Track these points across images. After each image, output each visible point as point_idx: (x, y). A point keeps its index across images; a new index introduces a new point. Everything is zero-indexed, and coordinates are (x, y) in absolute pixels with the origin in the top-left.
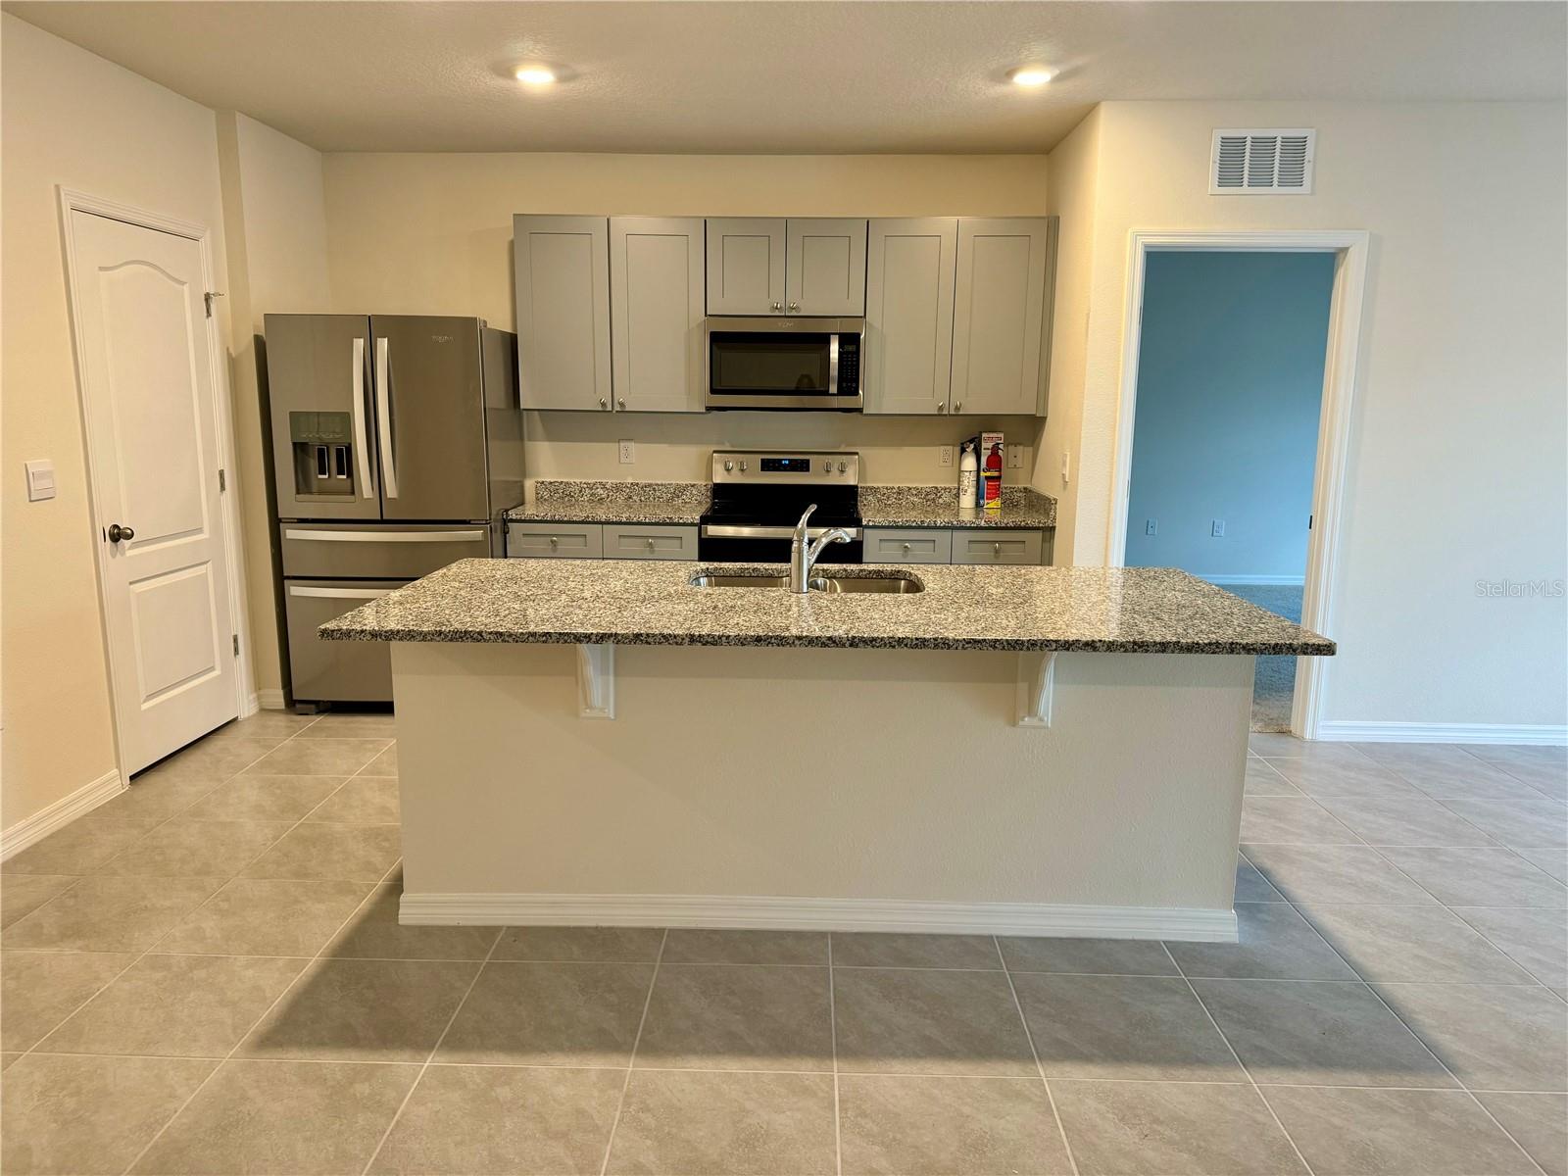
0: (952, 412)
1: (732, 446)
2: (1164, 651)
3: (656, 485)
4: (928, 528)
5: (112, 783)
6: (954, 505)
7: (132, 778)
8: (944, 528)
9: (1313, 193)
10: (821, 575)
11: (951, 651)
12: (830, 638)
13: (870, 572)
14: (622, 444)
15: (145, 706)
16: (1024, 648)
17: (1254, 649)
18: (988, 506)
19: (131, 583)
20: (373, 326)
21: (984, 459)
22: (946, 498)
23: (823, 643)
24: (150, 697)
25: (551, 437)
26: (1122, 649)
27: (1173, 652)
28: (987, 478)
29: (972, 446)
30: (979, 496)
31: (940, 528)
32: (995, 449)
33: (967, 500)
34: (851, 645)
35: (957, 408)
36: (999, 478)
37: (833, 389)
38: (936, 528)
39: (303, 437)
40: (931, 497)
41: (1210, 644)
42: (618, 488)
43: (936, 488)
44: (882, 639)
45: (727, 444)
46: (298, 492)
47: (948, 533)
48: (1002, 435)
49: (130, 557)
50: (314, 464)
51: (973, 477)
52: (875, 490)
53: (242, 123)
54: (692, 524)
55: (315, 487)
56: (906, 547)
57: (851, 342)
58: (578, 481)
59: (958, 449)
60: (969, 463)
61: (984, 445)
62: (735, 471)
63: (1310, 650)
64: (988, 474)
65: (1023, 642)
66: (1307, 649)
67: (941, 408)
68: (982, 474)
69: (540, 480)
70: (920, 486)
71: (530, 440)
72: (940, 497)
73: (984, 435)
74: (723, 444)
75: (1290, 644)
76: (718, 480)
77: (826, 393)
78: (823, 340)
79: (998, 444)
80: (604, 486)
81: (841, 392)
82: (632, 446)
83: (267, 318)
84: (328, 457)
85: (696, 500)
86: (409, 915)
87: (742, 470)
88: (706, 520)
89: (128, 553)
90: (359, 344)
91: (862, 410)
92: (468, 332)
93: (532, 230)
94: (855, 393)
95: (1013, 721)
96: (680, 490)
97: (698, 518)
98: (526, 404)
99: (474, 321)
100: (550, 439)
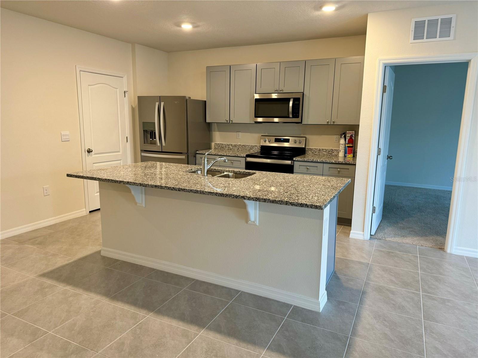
0: (332, 124)
1: (268, 134)
2: (265, 202)
3: (246, 145)
4: (315, 162)
5: (84, 212)
6: (337, 156)
7: (90, 212)
8: (320, 162)
9: (455, 39)
10: (233, 172)
11: (205, 195)
12: (173, 188)
13: (246, 172)
14: (237, 133)
15: (96, 194)
16: (225, 196)
18: (348, 156)
19: (94, 163)
20: (160, 98)
21: (347, 140)
22: (335, 153)
23: (172, 189)
26: (252, 200)
27: (268, 202)
28: (348, 146)
29: (343, 135)
30: (345, 153)
31: (319, 162)
32: (351, 136)
33: (341, 154)
34: (179, 190)
35: (334, 122)
36: (352, 147)
37: (291, 116)
38: (317, 162)
39: (146, 129)
40: (331, 153)
42: (235, 146)
43: (332, 149)
44: (186, 189)
45: (267, 133)
46: (144, 143)
47: (322, 164)
48: (354, 132)
50: (149, 136)
51: (343, 146)
53: (138, 47)
54: (243, 157)
55: (149, 142)
56: (307, 168)
57: (297, 101)
58: (225, 143)
59: (340, 136)
60: (342, 141)
61: (347, 135)
62: (267, 142)
64: (348, 145)
65: (224, 194)
67: (328, 122)
68: (346, 145)
69: (216, 143)
70: (326, 148)
71: (214, 131)
72: (333, 153)
73: (347, 132)
74: (265, 133)
76: (262, 144)
77: (289, 117)
78: (288, 100)
79: (353, 135)
80: (232, 145)
81: (293, 117)
82: (240, 133)
83: (140, 98)
84: (152, 134)
85: (256, 150)
86: (103, 253)
87: (269, 142)
88: (248, 156)
89: (93, 156)
90: (157, 104)
91: (301, 123)
92: (184, 101)
93: (211, 71)
94: (298, 117)
95: (247, 222)
96: (252, 147)
97: (245, 156)
98: (208, 121)
99: (185, 97)
100: (219, 131)
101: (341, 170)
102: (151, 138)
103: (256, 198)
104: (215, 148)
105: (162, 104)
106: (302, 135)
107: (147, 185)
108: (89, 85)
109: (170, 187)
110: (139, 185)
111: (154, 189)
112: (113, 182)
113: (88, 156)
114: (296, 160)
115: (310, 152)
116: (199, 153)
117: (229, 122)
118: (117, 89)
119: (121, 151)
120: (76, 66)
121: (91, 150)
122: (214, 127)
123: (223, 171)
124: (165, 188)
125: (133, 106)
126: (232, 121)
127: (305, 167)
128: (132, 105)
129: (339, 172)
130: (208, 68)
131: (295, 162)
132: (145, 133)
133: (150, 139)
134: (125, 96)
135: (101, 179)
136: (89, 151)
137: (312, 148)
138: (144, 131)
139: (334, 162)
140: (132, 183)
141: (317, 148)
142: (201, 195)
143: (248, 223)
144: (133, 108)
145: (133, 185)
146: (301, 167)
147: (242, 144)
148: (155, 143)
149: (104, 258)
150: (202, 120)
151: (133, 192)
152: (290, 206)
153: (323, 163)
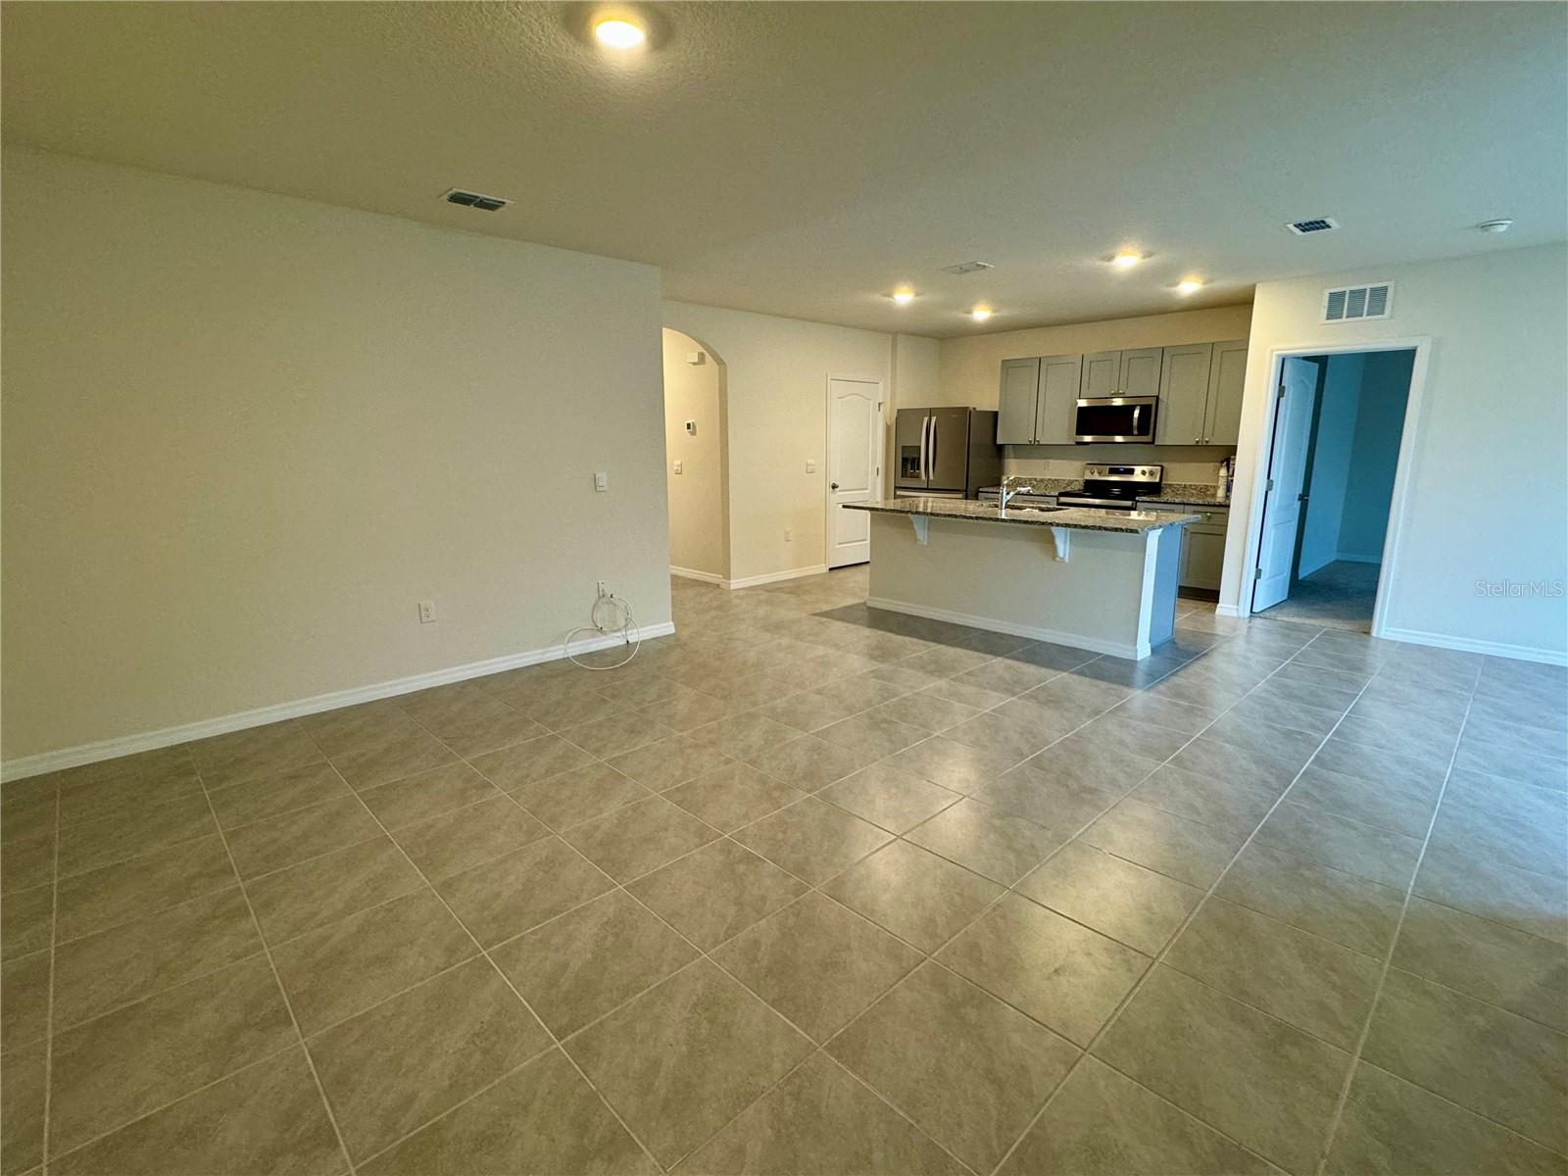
0: (1204, 444)
1: (1098, 462)
3: (1059, 480)
4: (1170, 503)
5: (824, 569)
7: (830, 569)
8: (1179, 503)
14: (1046, 460)
15: (836, 547)
20: (931, 412)
22: (1211, 491)
24: (840, 544)
25: (1016, 457)
29: (1225, 463)
33: (1222, 493)
35: (1207, 442)
37: (1135, 432)
38: (1174, 503)
39: (906, 455)
40: (1204, 490)
42: (1042, 481)
43: (1207, 485)
45: (1096, 461)
46: (902, 477)
47: (1182, 506)
49: (838, 495)
50: (909, 466)
51: (1224, 480)
52: (1171, 486)
55: (909, 475)
57: (1146, 411)
58: (1024, 477)
59: (1219, 464)
60: (1224, 472)
61: (1233, 462)
62: (1096, 474)
67: (1198, 442)
68: (1231, 478)
69: (1009, 475)
70: (1197, 484)
71: (1007, 458)
72: (1208, 491)
73: (1232, 457)
74: (1093, 460)
76: (1086, 478)
77: (1132, 435)
78: (1133, 408)
80: (1035, 479)
81: (1140, 434)
82: (1051, 461)
83: (899, 411)
84: (916, 463)
85: (1078, 487)
86: (870, 604)
87: (1099, 473)
88: (1062, 494)
89: (838, 493)
90: (926, 419)
91: (1153, 442)
92: (964, 413)
93: (1008, 366)
94: (1147, 434)
95: (1054, 559)
96: (1071, 482)
97: (1057, 494)
98: (999, 442)
99: (967, 408)
101: (1213, 515)
102: (912, 469)
103: (1066, 524)
104: (1008, 484)
105: (934, 419)
106: (1155, 461)
107: (939, 514)
108: (840, 398)
109: (966, 516)
110: (930, 514)
113: (832, 493)
114: (1140, 499)
115: (1165, 489)
116: (983, 490)
117: (1033, 443)
118: (870, 400)
119: (870, 488)
120: (827, 373)
121: (837, 486)
122: (1008, 451)
125: (889, 423)
126: (1038, 441)
128: (887, 423)
129: (1209, 517)
130: (1003, 361)
132: (904, 461)
133: (911, 471)
134: (880, 410)
135: (883, 510)
136: (834, 487)
137: (1172, 483)
138: (903, 458)
139: (1200, 502)
141: (1179, 484)
143: (1056, 560)
144: (889, 427)
147: (1053, 478)
148: (918, 477)
149: (869, 608)
150: (988, 441)
151: (915, 526)
153: (1184, 504)
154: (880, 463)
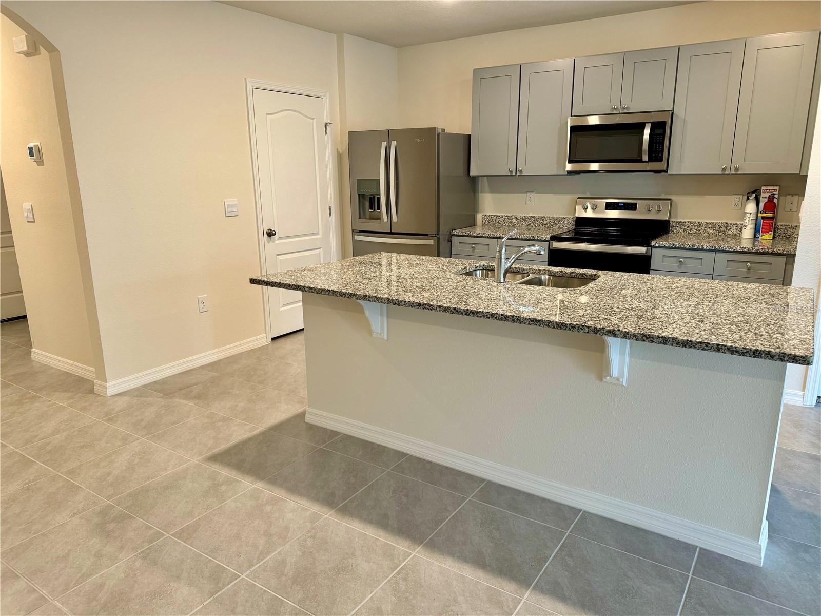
0: (733, 172)
1: (591, 195)
2: (665, 343)
3: (545, 217)
4: (698, 250)
5: (263, 340)
6: (737, 237)
7: (273, 339)
8: (709, 250)
10: (547, 273)
11: (522, 325)
12: (455, 309)
13: (577, 274)
14: (528, 194)
15: (281, 309)
16: (567, 329)
17: (737, 351)
18: (763, 237)
19: (278, 255)
20: (390, 135)
21: (762, 205)
22: (734, 230)
23: (451, 311)
24: (285, 305)
25: (493, 190)
26: (634, 338)
27: (672, 345)
28: (763, 218)
29: (754, 195)
30: (756, 230)
31: (706, 250)
32: (772, 196)
33: (748, 233)
34: (466, 314)
35: (737, 169)
36: (772, 218)
37: (645, 158)
38: (703, 250)
39: (362, 191)
40: (723, 230)
41: (701, 343)
42: (523, 219)
43: (727, 223)
44: (483, 313)
45: (588, 193)
46: (360, 218)
47: (713, 254)
48: (777, 188)
49: (277, 244)
50: (367, 204)
51: (753, 217)
52: (682, 224)
53: (347, 39)
54: (545, 241)
55: (368, 215)
56: (681, 261)
57: (660, 129)
58: (503, 215)
59: (745, 197)
60: (751, 207)
61: (762, 195)
62: (589, 209)
63: (786, 358)
64: (764, 215)
65: (566, 325)
66: (784, 357)
67: (724, 169)
68: (760, 215)
69: (485, 214)
70: (714, 221)
71: (481, 192)
72: (729, 230)
73: (763, 188)
74: (586, 193)
75: (769, 352)
76: (577, 215)
77: (641, 161)
78: (641, 126)
79: (774, 194)
80: (516, 218)
81: (651, 159)
82: (533, 194)
83: (350, 133)
84: (374, 201)
85: (566, 227)
86: (309, 419)
87: (594, 209)
88: (554, 238)
89: (277, 242)
90: (384, 144)
91: (666, 171)
92: (431, 136)
93: (481, 76)
94: (661, 160)
95: (601, 378)
96: (557, 221)
97: (548, 237)
98: (471, 174)
99: (435, 129)
100: (492, 192)
101: (753, 265)
102: (371, 209)
103: (643, 335)
104: (484, 224)
105: (393, 144)
106: (663, 194)
107: (401, 301)
108: (267, 114)
109: (448, 307)
110: (386, 301)
111: (416, 310)
112: (336, 296)
113: (268, 242)
114: (657, 245)
115: (678, 229)
116: (457, 233)
117: (514, 174)
118: (313, 119)
119: (320, 233)
120: (246, 79)
121: (274, 232)
122: (483, 184)
123: (526, 271)
124: (438, 309)
125: (339, 150)
126: (521, 171)
127: (675, 259)
128: (337, 149)
129: (749, 269)
130: (476, 71)
131: (653, 249)
132: (361, 198)
133: (370, 211)
134: (326, 133)
135: (315, 290)
136: (270, 234)
137: (682, 221)
138: (359, 195)
139: (738, 249)
140: (372, 297)
141: (694, 221)
142: (515, 324)
143: (604, 380)
144: (340, 155)
145: (375, 301)
146: (665, 258)
147: (537, 215)
148: (379, 218)
149: (311, 427)
150: (461, 171)
151: (367, 313)
152: (728, 356)
153: (716, 251)
154: (331, 200)
